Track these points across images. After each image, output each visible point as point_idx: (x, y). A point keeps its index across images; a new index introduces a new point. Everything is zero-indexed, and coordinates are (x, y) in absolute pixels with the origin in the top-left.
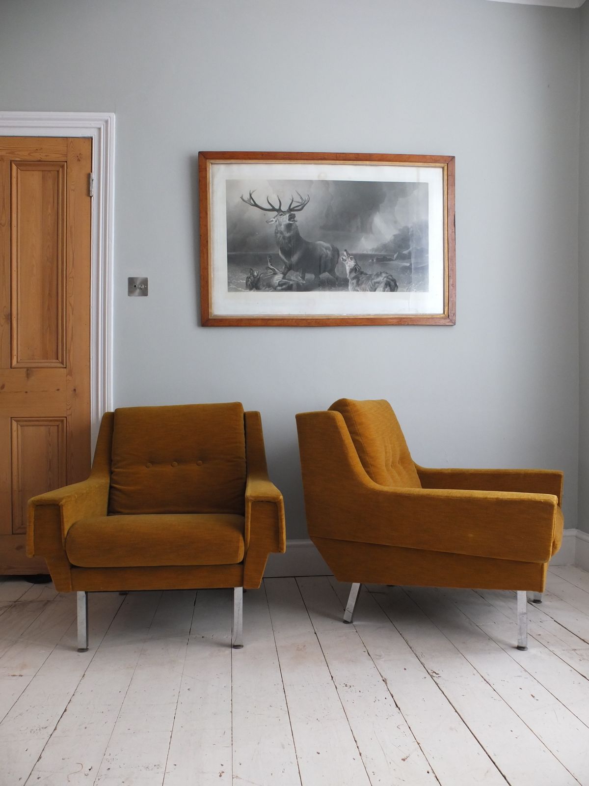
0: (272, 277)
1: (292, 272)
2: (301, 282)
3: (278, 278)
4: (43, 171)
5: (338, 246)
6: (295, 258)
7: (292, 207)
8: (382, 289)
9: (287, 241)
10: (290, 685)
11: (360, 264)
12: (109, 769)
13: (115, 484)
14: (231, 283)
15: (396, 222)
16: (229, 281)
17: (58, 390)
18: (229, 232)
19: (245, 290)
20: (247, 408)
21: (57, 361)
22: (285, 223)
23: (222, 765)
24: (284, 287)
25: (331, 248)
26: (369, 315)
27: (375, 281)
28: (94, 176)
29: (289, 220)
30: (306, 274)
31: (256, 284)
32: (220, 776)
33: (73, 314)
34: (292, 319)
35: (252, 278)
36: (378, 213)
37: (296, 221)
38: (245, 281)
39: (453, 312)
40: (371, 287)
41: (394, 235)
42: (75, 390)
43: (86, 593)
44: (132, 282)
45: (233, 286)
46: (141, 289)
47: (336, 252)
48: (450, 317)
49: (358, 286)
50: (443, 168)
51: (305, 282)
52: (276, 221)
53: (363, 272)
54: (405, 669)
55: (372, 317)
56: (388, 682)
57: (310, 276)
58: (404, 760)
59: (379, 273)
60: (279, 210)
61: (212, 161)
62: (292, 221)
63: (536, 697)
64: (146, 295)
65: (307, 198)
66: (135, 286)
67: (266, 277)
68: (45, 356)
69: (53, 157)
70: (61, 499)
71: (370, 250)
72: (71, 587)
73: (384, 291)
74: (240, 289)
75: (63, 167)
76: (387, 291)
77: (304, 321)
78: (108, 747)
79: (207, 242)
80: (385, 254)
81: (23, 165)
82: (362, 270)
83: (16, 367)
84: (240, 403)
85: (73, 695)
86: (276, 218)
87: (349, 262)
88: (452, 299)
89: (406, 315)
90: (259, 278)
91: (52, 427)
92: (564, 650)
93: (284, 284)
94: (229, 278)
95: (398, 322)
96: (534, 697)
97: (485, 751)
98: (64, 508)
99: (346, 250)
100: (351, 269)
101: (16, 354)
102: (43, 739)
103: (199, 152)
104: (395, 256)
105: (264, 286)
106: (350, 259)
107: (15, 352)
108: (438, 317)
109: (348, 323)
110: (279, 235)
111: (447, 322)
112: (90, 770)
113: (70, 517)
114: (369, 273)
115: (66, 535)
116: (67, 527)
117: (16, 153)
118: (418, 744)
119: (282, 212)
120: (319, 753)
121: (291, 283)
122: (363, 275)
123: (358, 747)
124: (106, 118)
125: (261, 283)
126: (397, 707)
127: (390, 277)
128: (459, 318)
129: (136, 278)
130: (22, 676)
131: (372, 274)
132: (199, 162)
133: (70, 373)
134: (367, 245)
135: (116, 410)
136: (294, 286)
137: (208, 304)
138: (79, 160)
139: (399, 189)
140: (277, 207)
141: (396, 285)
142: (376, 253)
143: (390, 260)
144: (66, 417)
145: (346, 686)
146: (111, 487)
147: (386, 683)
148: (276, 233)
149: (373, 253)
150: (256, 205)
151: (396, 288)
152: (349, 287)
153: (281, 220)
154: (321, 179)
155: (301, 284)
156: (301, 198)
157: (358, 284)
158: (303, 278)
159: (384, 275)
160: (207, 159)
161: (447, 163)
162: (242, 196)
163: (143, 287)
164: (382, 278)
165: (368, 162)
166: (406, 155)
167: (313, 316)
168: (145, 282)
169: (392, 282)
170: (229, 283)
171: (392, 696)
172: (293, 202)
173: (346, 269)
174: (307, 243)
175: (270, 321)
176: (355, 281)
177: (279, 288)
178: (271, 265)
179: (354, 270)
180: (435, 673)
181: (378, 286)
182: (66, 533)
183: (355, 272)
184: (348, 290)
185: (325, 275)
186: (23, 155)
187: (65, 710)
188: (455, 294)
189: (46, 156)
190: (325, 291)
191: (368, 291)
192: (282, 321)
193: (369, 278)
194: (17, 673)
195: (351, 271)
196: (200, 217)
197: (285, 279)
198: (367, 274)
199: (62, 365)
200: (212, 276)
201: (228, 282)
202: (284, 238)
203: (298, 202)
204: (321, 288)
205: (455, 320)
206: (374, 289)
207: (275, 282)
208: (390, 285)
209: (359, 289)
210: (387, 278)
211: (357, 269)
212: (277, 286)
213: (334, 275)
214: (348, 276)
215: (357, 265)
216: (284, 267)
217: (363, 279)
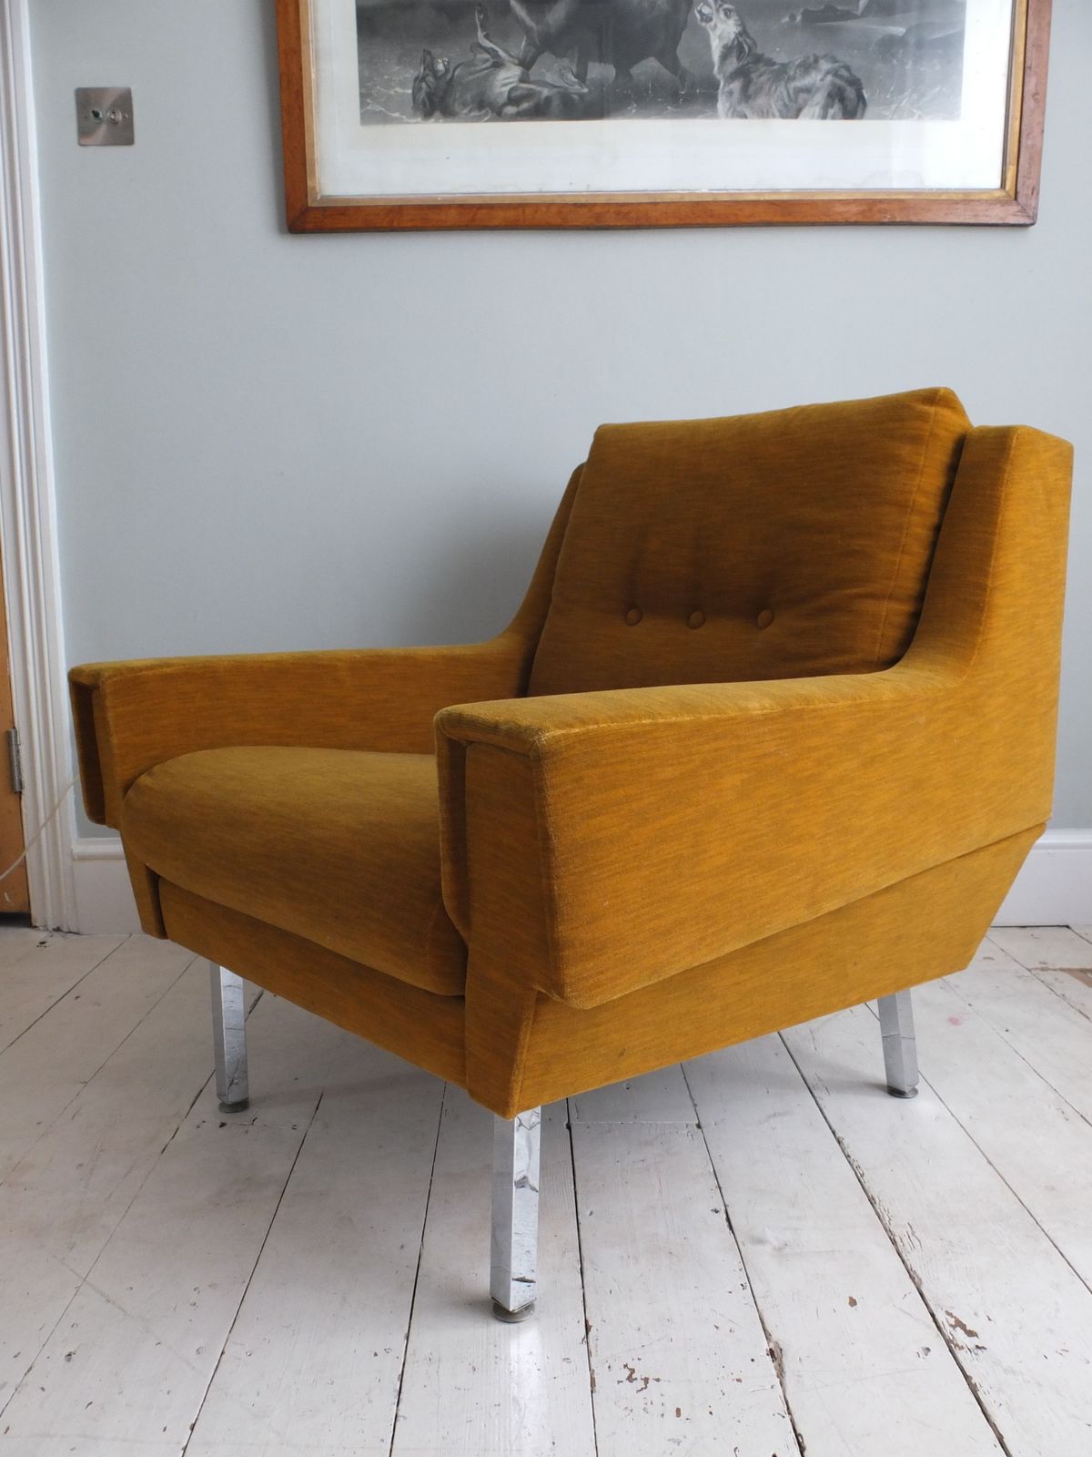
0: (487, 76)
1: (547, 57)
2: (577, 88)
3: (506, 79)
6: (556, 16)
8: (817, 110)
11: (753, 28)
16: (363, 91)
24: (525, 105)
26: (777, 192)
27: (799, 83)
30: (590, 64)
31: (443, 99)
34: (549, 206)
35: (430, 79)
38: (410, 91)
39: (1031, 182)
40: (786, 106)
45: (374, 107)
46: (114, 122)
48: (1019, 199)
49: (747, 102)
51: (586, 90)
53: (762, 55)
54: (852, 1302)
55: (785, 197)
57: (601, 71)
59: (812, 59)
64: (129, 141)
66: (97, 115)
67: (471, 77)
73: (824, 117)
74: (397, 115)
76: (833, 118)
77: (585, 210)
82: (759, 51)
87: (720, 27)
88: (1029, 143)
89: (889, 191)
90: (451, 79)
93: (528, 96)
94: (363, 82)
95: (863, 212)
100: (725, 47)
104: (862, 3)
105: (465, 105)
106: (722, 15)
108: (985, 197)
109: (712, 216)
111: (1010, 214)
114: (781, 58)
121: (546, 92)
122: (761, 65)
125: (457, 96)
127: (844, 73)
128: (1048, 203)
129: (100, 92)
131: (790, 62)
137: (304, 164)
141: (861, 97)
143: (848, 16)
145: (630, 1379)
151: (860, 110)
152: (720, 105)
155: (576, 97)
157: (746, 95)
158: (581, 77)
159: (825, 65)
163: (119, 117)
164: (819, 77)
167: (610, 194)
168: (124, 101)
169: (849, 88)
170: (365, 96)
173: (708, 46)
175: (484, 211)
176: (736, 86)
177: (510, 110)
178: (487, 37)
179: (734, 49)
180: (963, 1327)
181: (805, 103)
183: (739, 59)
184: (714, 115)
185: (648, 67)
188: (1042, 123)
190: (647, 116)
191: (774, 116)
193: (781, 74)
195: (727, 53)
197: (529, 82)
198: (774, 64)
200: (313, 76)
204: (633, 108)
205: (1036, 208)
206: (792, 110)
207: (497, 90)
208: (842, 100)
209: (748, 113)
210: (836, 74)
211: (743, 47)
212: (505, 105)
213: (673, 65)
214: (716, 68)
215: (743, 33)
216: (524, 43)
217: (763, 78)
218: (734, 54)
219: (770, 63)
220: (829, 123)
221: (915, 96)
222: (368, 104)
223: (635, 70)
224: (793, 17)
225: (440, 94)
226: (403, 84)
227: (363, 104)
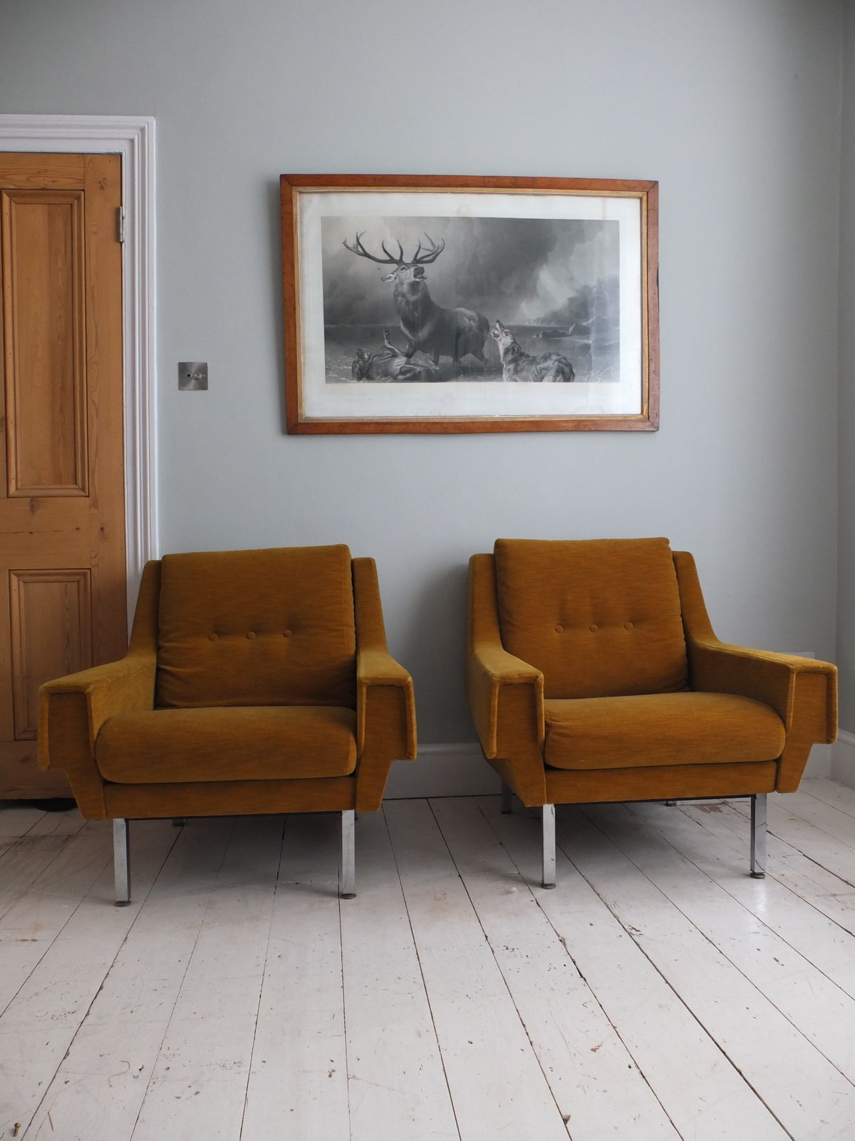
0: (389, 362)
2: (434, 367)
3: (399, 363)
4: (49, 204)
5: (487, 315)
6: (423, 334)
7: (418, 257)
8: (551, 378)
9: (411, 307)
10: (426, 949)
12: (168, 1068)
13: (164, 665)
14: (330, 369)
15: (571, 279)
17: (78, 529)
18: (327, 295)
19: (351, 380)
20: (355, 554)
21: (76, 486)
22: (408, 281)
23: (332, 1061)
24: (408, 375)
25: (477, 319)
26: (533, 416)
27: (542, 366)
28: (125, 211)
29: (415, 276)
30: (440, 357)
31: (367, 371)
32: (330, 1076)
33: (97, 417)
34: (420, 423)
35: (361, 362)
36: (545, 266)
37: (425, 278)
39: (655, 412)
40: (536, 376)
41: (569, 299)
42: (102, 529)
43: (127, 821)
44: (184, 369)
45: (332, 374)
46: (197, 379)
47: (484, 326)
48: (650, 419)
49: (517, 374)
50: (641, 199)
51: (438, 368)
52: (396, 278)
53: (524, 353)
54: (591, 925)
55: (537, 419)
56: (567, 942)
57: (446, 360)
58: (594, 1050)
59: (547, 355)
60: (400, 262)
61: (300, 189)
62: (419, 278)
63: (781, 962)
64: (205, 388)
65: (440, 244)
66: (189, 375)
67: (381, 362)
68: (58, 479)
69: (64, 183)
70: (88, 685)
71: (535, 321)
72: (104, 812)
73: (555, 381)
74: (344, 379)
75: (78, 198)
76: (559, 382)
77: (439, 426)
78: (165, 1037)
79: (295, 309)
80: (556, 326)
81: (20, 195)
82: (522, 351)
83: (15, 495)
84: (345, 545)
85: (112, 966)
86: (395, 273)
87: (503, 340)
88: (653, 393)
89: (587, 416)
90: (372, 362)
91: (69, 584)
92: (818, 896)
93: (409, 371)
95: (575, 426)
96: (778, 961)
97: (710, 1036)
98: (92, 698)
99: (498, 321)
100: (506, 349)
101: (15, 477)
102: (71, 1027)
103: (281, 175)
104: (571, 329)
105: (378, 374)
106: (504, 334)
107: (12, 474)
108: (634, 418)
109: (502, 428)
110: (400, 298)
111: (646, 426)
112: (140, 1070)
113: (101, 712)
114: (532, 354)
115: (95, 737)
116: (96, 725)
117: (9, 177)
118: (614, 1028)
119: (405, 264)
120: (472, 1043)
121: (418, 369)
122: (523, 357)
123: (527, 1034)
124: (142, 125)
125: (375, 370)
126: (582, 977)
127: (563, 361)
128: (663, 421)
129: (191, 364)
130: (35, 941)
132: (281, 190)
133: (95, 505)
134: (529, 313)
135: (164, 557)
136: (423, 374)
137: (297, 402)
138: (102, 188)
139: (575, 230)
140: (397, 257)
141: (572, 372)
142: (543, 325)
143: (564, 335)
144: (90, 569)
145: (507, 949)
146: (158, 670)
147: (565, 945)
148: (396, 296)
149: (539, 325)
150: (366, 255)
151: (572, 378)
152: (504, 376)
153: (403, 277)
154: (462, 216)
155: (433, 371)
156: (433, 244)
157: (516, 371)
158: (436, 362)
159: (554, 357)
160: (292, 185)
161: (647, 191)
162: (345, 241)
163: (201, 376)
164: (552, 362)
165: (530, 190)
166: (586, 179)
167: (451, 418)
168: (203, 369)
169: (566, 368)
171: (574, 963)
172: (421, 250)
173: (498, 348)
174: (442, 311)
175: (387, 426)
176: (512, 367)
177: (401, 377)
178: (389, 343)
179: (510, 350)
180: (635, 929)
181: (545, 374)
182: (96, 732)
183: (512, 354)
184: (501, 380)
186: (20, 180)
187: (101, 988)
188: (658, 384)
189: (54, 181)
191: (530, 381)
192: (406, 426)
193: (533, 361)
194: (29, 937)
195: (507, 351)
196: (283, 273)
197: (410, 364)
198: (530, 356)
199: (83, 493)
200: (302, 360)
201: (326, 369)
202: (408, 302)
203: (428, 250)
204: (462, 377)
205: (658, 424)
206: (540, 378)
207: (395, 368)
208: (563, 373)
209: (517, 379)
210: (560, 362)
211: (514, 349)
212: (398, 375)
213: (482, 357)
214: (502, 359)
215: (515, 342)
216: (407, 346)
217: (525, 363)
218: (510, 353)
219: (528, 356)
220: (557, 384)
221: (598, 371)
222: (329, 373)
223: (462, 359)
224: (538, 336)
225: (366, 369)
226: (346, 365)
227: (327, 373)
